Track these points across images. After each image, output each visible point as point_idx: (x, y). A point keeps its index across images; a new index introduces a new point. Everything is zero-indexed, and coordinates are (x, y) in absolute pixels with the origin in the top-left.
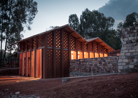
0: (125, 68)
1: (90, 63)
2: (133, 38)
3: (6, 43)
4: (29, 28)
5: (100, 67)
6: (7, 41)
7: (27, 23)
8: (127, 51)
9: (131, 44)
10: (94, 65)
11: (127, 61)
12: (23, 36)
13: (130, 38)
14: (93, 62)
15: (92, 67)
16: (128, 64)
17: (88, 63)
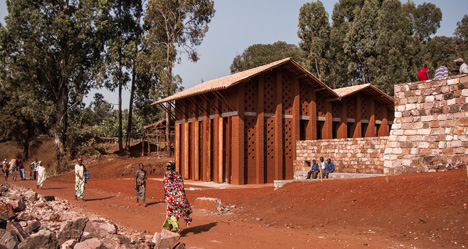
0: (395, 166)
1: (342, 151)
2: (414, 106)
3: (132, 94)
4: (194, 57)
5: (364, 159)
6: (133, 88)
7: (188, 42)
8: (401, 132)
9: (410, 119)
10: (349, 155)
11: (400, 151)
12: (181, 81)
13: (409, 107)
14: (349, 147)
15: (347, 159)
16: (400, 157)
17: (336, 151)
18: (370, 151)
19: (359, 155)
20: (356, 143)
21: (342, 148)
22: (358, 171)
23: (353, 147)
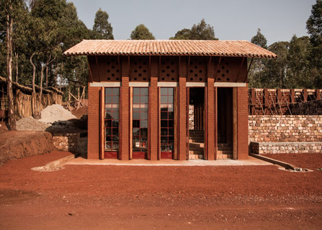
1: (283, 125)
5: (305, 131)
10: (291, 128)
14: (291, 122)
15: (288, 131)
17: (278, 125)
18: (310, 125)
19: (300, 128)
20: (298, 119)
21: (283, 123)
22: (299, 140)
23: (295, 122)
